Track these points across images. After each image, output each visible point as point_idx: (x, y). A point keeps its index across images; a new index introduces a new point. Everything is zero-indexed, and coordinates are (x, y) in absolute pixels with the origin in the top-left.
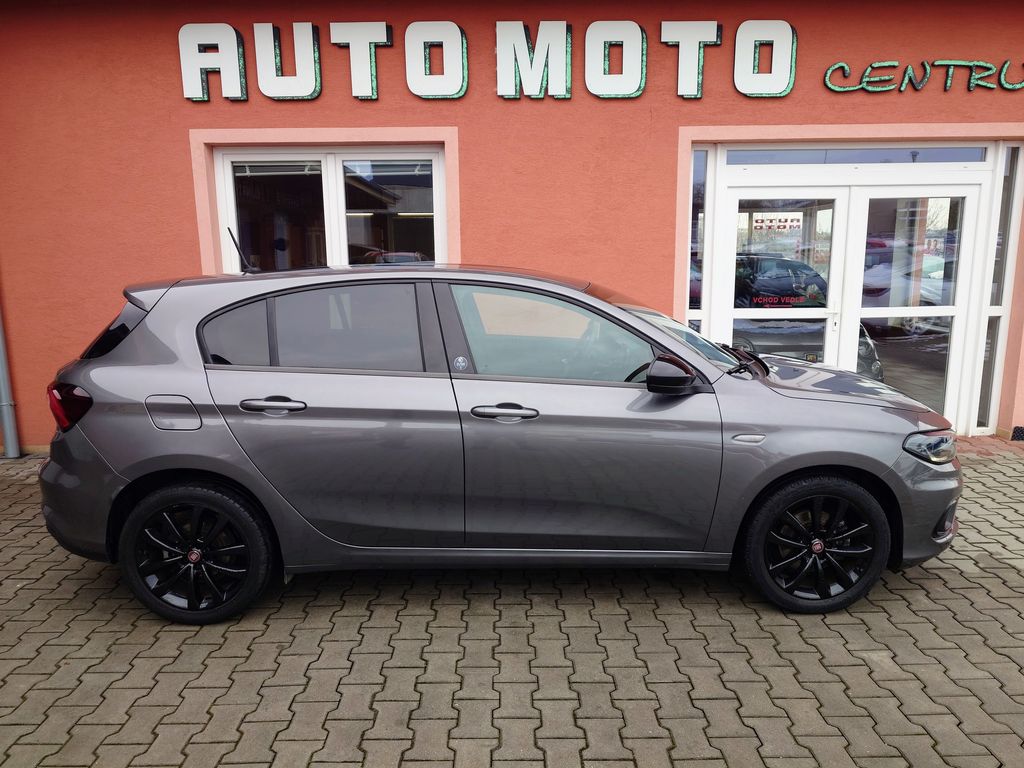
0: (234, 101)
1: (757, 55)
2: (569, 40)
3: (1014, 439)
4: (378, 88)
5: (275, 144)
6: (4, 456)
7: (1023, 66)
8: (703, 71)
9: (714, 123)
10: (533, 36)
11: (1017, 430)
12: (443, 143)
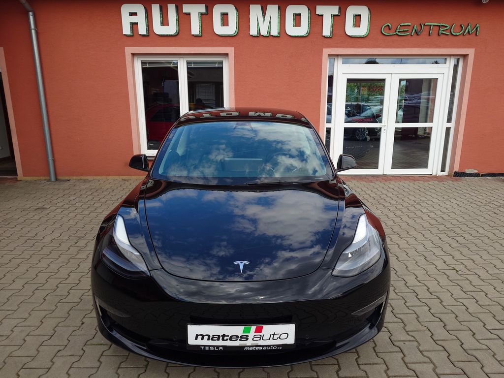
0: (143, 36)
1: (354, 20)
2: (279, 12)
3: (454, 176)
4: (202, 31)
5: (160, 54)
6: (49, 180)
7: (461, 25)
8: (333, 26)
9: (337, 47)
10: (264, 11)
11: (456, 173)
12: (228, 54)
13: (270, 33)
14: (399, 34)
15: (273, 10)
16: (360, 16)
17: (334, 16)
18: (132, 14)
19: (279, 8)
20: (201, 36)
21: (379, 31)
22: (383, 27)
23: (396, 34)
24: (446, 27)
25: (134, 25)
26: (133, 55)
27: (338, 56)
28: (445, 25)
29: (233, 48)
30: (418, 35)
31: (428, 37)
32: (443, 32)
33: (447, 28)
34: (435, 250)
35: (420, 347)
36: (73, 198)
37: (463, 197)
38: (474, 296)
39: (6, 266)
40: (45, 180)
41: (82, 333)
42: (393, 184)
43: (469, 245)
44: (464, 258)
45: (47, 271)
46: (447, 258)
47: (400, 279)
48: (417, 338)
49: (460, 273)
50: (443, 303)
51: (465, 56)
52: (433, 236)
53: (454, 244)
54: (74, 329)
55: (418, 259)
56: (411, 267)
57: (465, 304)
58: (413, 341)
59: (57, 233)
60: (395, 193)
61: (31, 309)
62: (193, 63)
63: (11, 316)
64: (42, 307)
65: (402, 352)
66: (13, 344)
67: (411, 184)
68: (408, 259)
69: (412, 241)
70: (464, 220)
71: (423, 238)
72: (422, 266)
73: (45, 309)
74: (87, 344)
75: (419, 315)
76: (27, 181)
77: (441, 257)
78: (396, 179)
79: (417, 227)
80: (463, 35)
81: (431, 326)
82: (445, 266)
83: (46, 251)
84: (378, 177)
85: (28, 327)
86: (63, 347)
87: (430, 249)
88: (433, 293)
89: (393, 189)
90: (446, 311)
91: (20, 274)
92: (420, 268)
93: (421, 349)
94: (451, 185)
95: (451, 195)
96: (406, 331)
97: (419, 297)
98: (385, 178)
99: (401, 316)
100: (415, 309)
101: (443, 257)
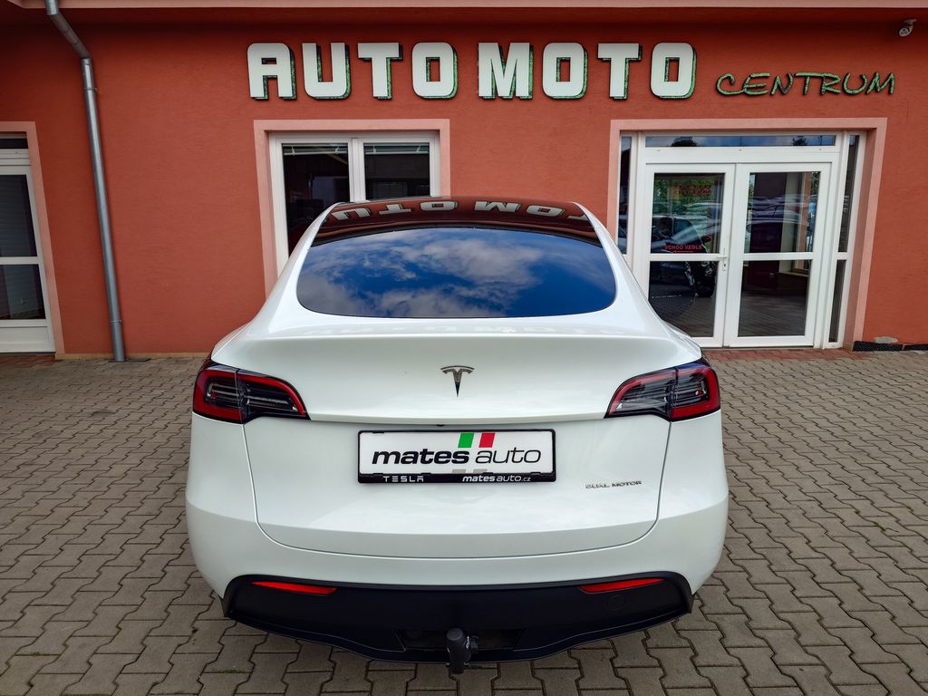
0: (287, 99)
1: (667, 69)
2: (532, 56)
3: (854, 350)
4: (392, 91)
5: (316, 131)
6: (113, 360)
7: (861, 77)
8: (628, 80)
9: (636, 117)
10: (504, 53)
11: (857, 343)
12: (438, 131)
13: (515, 92)
14: (749, 93)
15: (520, 54)
16: (676, 61)
17: (630, 62)
18: (266, 61)
19: (531, 48)
20: (390, 99)
21: (713, 88)
22: (720, 81)
23: (744, 93)
24: (834, 79)
25: (270, 81)
26: (268, 133)
27: (638, 132)
28: (830, 75)
29: (448, 120)
30: (782, 94)
31: (804, 98)
32: (828, 89)
33: (836, 81)
34: (836, 490)
35: (831, 677)
36: (158, 392)
37: (876, 389)
38: (920, 576)
39: (45, 522)
40: (106, 359)
41: (194, 649)
42: (743, 365)
43: (900, 480)
44: (893, 504)
45: (120, 530)
46: (861, 505)
47: (777, 545)
48: (824, 659)
49: (889, 532)
50: (864, 591)
51: (870, 132)
52: (828, 462)
53: (871, 478)
54: (180, 642)
55: (807, 505)
56: (795, 522)
57: (908, 594)
58: (817, 665)
59: (134, 459)
60: (749, 381)
61: (97, 604)
62: (376, 147)
63: (60, 617)
64: (117, 600)
65: (798, 686)
66: (67, 672)
67: (777, 365)
68: (789, 506)
69: (790, 471)
70: (883, 433)
71: (811, 467)
72: (816, 520)
73: (123, 603)
74: (206, 670)
75: (822, 614)
76: (71, 362)
77: (851, 502)
78: (748, 356)
79: (797, 445)
80: (866, 93)
81: (848, 635)
82: (858, 521)
83: (116, 492)
84: (713, 352)
85: (94, 639)
86: (162, 676)
87: (828, 487)
88: (844, 573)
89: (745, 375)
90: (871, 606)
91: (71, 537)
92: (811, 524)
93: (835, 681)
94: (852, 367)
95: (853, 386)
96: (802, 646)
97: (817, 579)
98: (727, 353)
99: (789, 617)
100: (815, 603)
101: (853, 503)
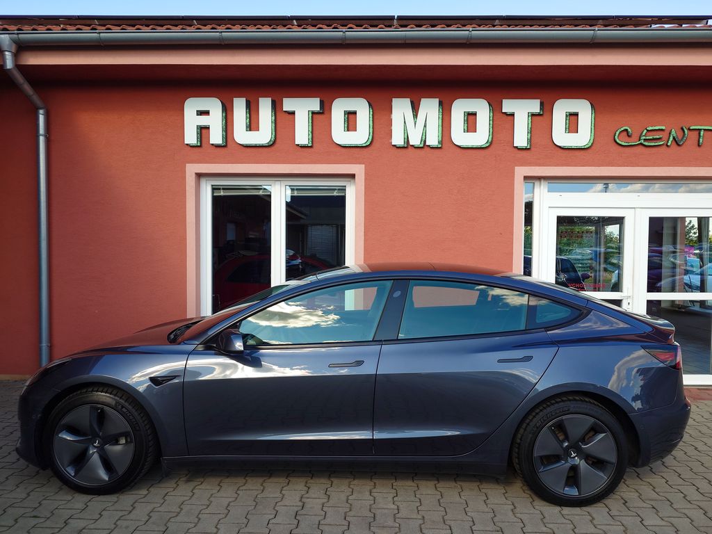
0: (218, 146)
1: (567, 121)
2: (441, 110)
4: (312, 139)
5: (242, 174)
8: (530, 131)
9: (538, 164)
10: (416, 107)
12: (354, 175)
13: (425, 141)
14: (646, 144)
15: (430, 108)
16: (576, 115)
17: (533, 115)
18: (201, 113)
19: (441, 103)
20: (311, 147)
21: (611, 140)
22: (618, 133)
23: (641, 144)
25: (203, 130)
26: (199, 176)
27: (539, 178)
29: (363, 166)
30: (678, 145)
31: (699, 150)
62: (297, 189)
